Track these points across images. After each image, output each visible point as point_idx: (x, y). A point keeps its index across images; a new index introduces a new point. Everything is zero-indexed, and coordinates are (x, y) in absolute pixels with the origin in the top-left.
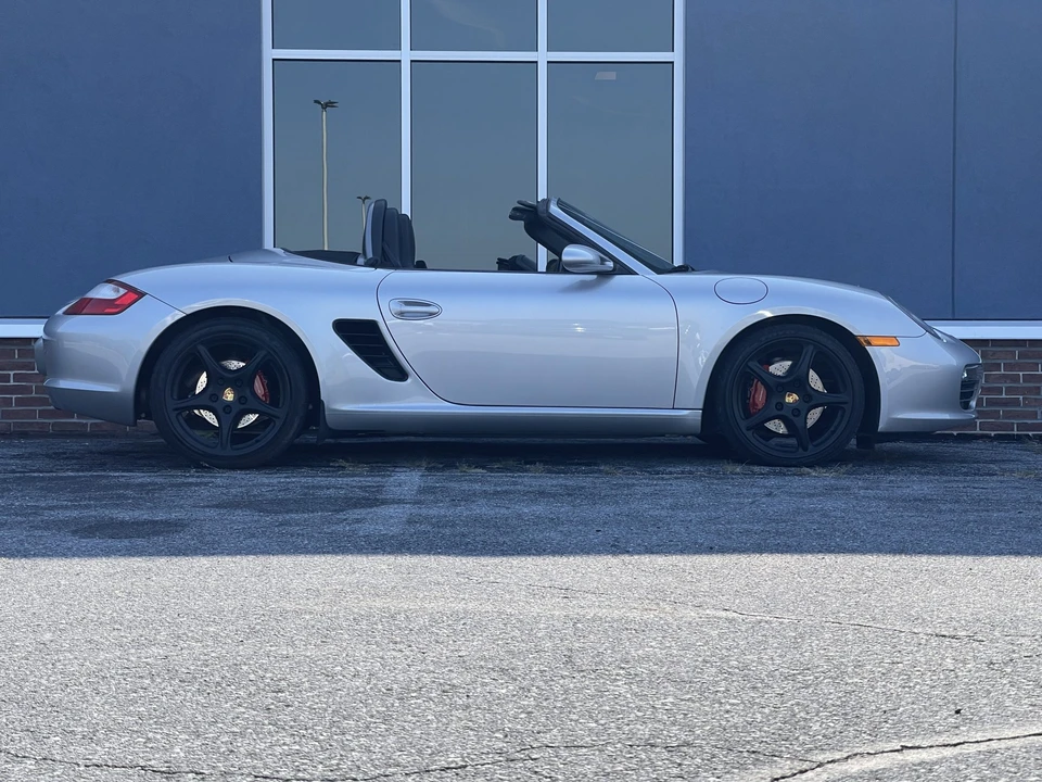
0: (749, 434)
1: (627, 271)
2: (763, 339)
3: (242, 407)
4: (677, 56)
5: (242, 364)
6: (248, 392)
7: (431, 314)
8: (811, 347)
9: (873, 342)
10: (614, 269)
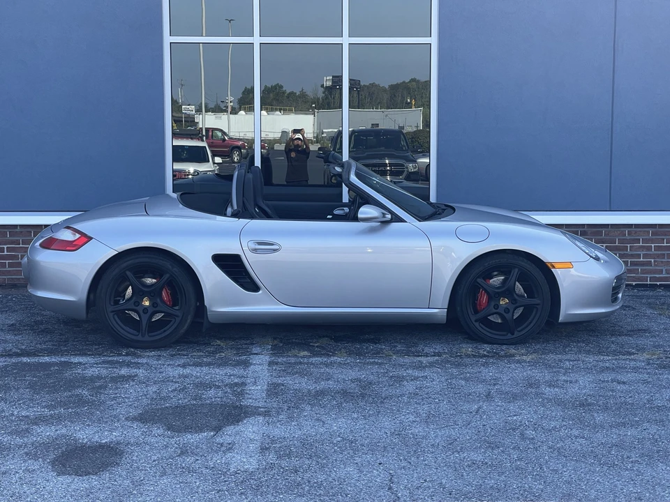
0: (477, 324)
1: (399, 220)
2: (486, 264)
3: (155, 309)
4: (433, 40)
5: (154, 281)
6: (158, 300)
7: (275, 250)
8: (517, 270)
9: (556, 266)
10: (392, 219)
